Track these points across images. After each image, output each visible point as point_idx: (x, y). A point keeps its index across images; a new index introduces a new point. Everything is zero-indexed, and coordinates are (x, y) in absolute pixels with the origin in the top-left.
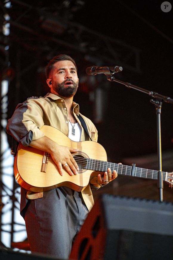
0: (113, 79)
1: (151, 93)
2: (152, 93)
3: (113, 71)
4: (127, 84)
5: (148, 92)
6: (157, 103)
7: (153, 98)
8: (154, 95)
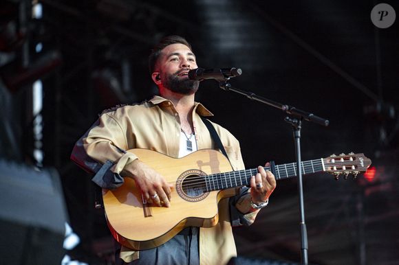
0: (228, 87)
1: (285, 107)
2: (287, 107)
3: (228, 75)
4: (249, 95)
5: (281, 107)
6: (295, 123)
7: (288, 115)
8: (289, 110)
